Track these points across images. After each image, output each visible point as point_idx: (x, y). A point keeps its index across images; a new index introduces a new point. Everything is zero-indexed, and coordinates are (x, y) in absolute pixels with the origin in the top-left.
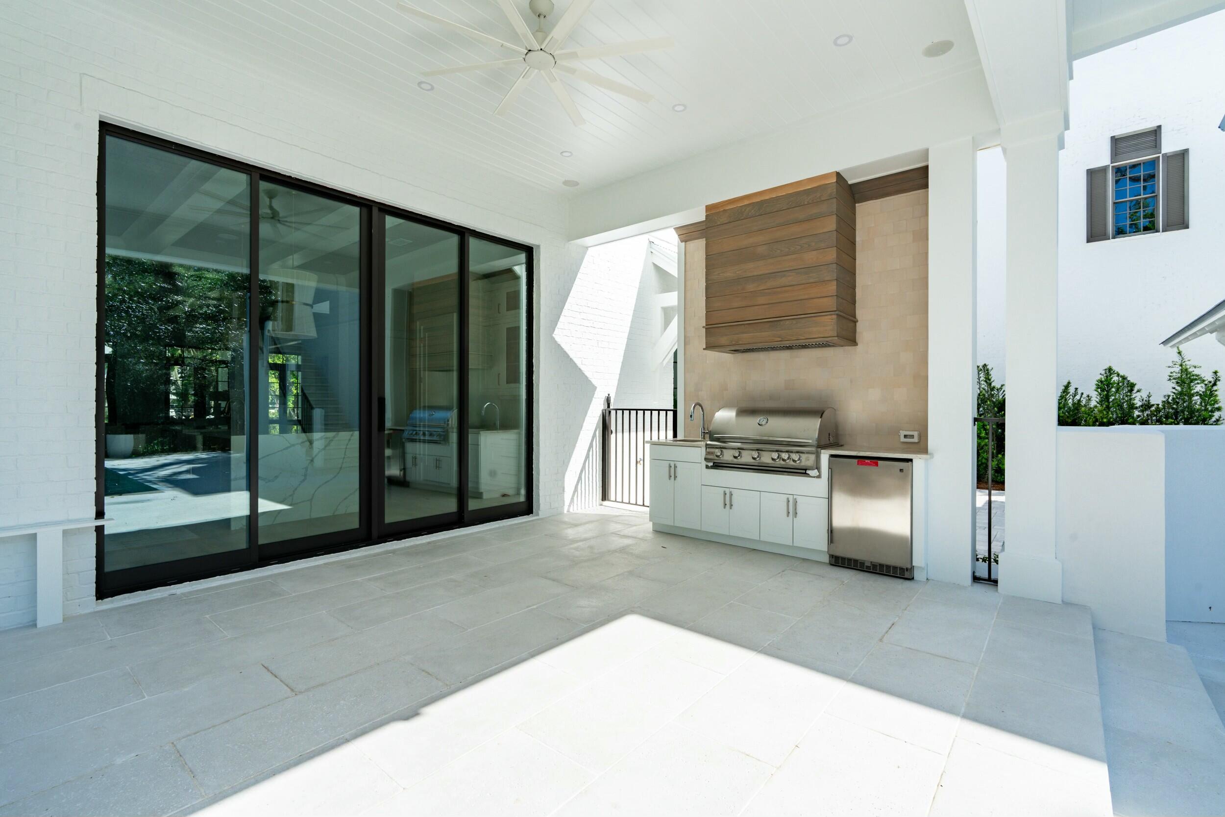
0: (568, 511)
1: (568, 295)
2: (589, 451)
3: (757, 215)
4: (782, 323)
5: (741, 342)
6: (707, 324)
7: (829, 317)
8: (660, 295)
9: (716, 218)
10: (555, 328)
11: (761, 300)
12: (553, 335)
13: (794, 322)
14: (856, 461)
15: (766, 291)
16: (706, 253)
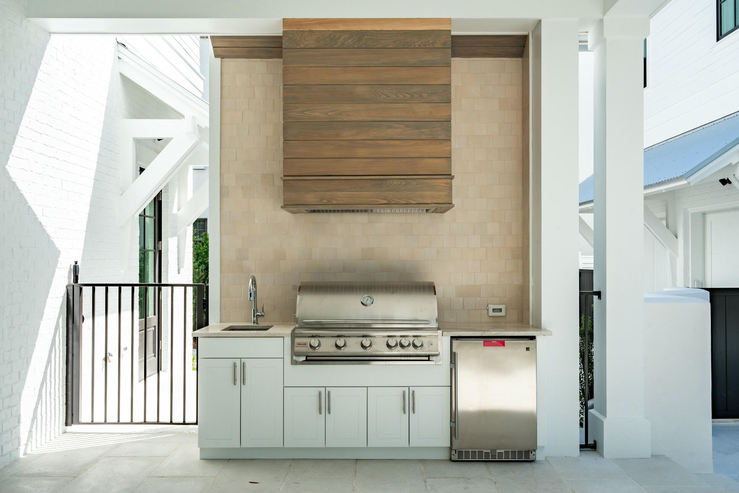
0: (25, 454)
1: (26, 104)
2: (51, 351)
3: (356, 46)
4: (388, 182)
5: (334, 202)
6: (286, 174)
7: (445, 181)
8: (127, 120)
9: (298, 38)
10: (9, 155)
11: (362, 152)
12: (7, 167)
13: (404, 182)
14: (481, 342)
15: (368, 142)
16: (284, 81)
